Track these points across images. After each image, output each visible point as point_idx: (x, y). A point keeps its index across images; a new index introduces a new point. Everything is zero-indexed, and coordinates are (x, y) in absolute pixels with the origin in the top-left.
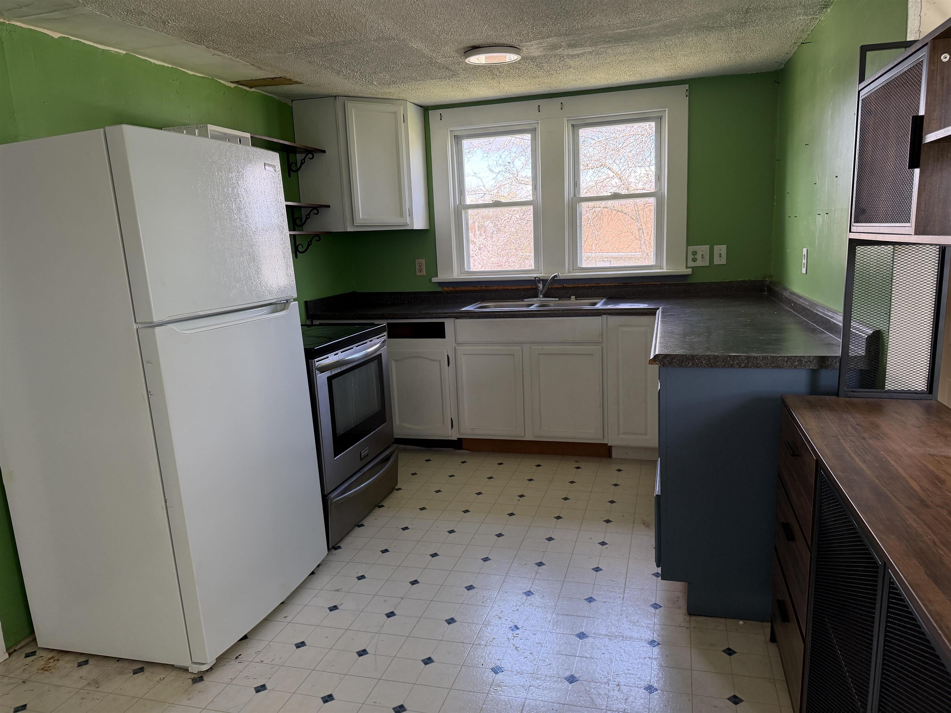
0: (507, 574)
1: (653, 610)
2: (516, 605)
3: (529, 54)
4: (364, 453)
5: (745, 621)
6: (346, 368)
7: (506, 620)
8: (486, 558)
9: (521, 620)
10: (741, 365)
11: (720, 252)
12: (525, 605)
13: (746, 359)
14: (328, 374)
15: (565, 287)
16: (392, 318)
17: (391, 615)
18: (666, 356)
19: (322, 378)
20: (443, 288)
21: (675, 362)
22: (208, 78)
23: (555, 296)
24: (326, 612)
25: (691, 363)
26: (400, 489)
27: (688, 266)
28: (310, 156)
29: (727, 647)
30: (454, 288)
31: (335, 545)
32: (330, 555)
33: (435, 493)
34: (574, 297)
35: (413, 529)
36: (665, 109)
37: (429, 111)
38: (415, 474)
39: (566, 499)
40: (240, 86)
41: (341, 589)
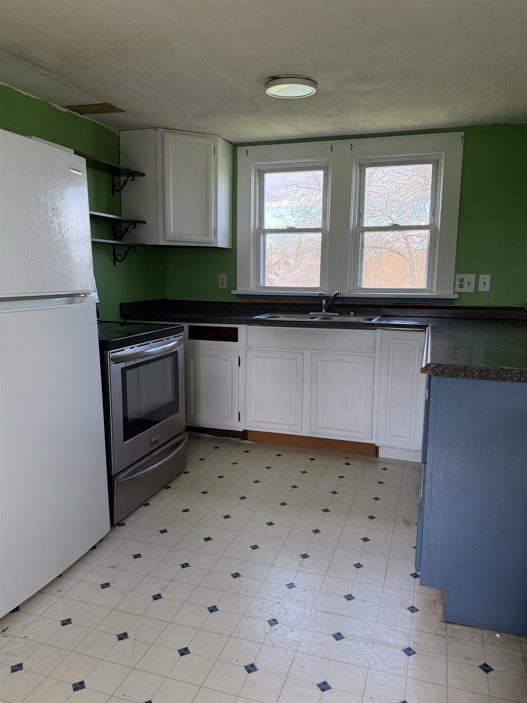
0: (273, 564)
1: (409, 613)
2: (278, 598)
3: (324, 89)
4: (154, 439)
5: (502, 634)
6: (142, 361)
7: (266, 612)
8: (254, 546)
9: (280, 613)
10: (514, 379)
11: (485, 281)
12: (287, 598)
13: (519, 373)
14: (123, 365)
15: (346, 304)
16: (193, 322)
17: (157, 597)
18: (438, 366)
19: (115, 369)
20: (241, 300)
21: (447, 372)
22: (41, 100)
23: (336, 311)
24: (98, 589)
25: (463, 374)
26: (188, 472)
27: (455, 291)
28: (131, 178)
29: (484, 663)
30: (250, 300)
31: (119, 522)
32: (114, 531)
33: (218, 478)
34: (352, 313)
35: (193, 511)
36: (442, 153)
37: (238, 148)
38: (203, 459)
39: (334, 493)
40: (71, 112)
41: (117, 566)
